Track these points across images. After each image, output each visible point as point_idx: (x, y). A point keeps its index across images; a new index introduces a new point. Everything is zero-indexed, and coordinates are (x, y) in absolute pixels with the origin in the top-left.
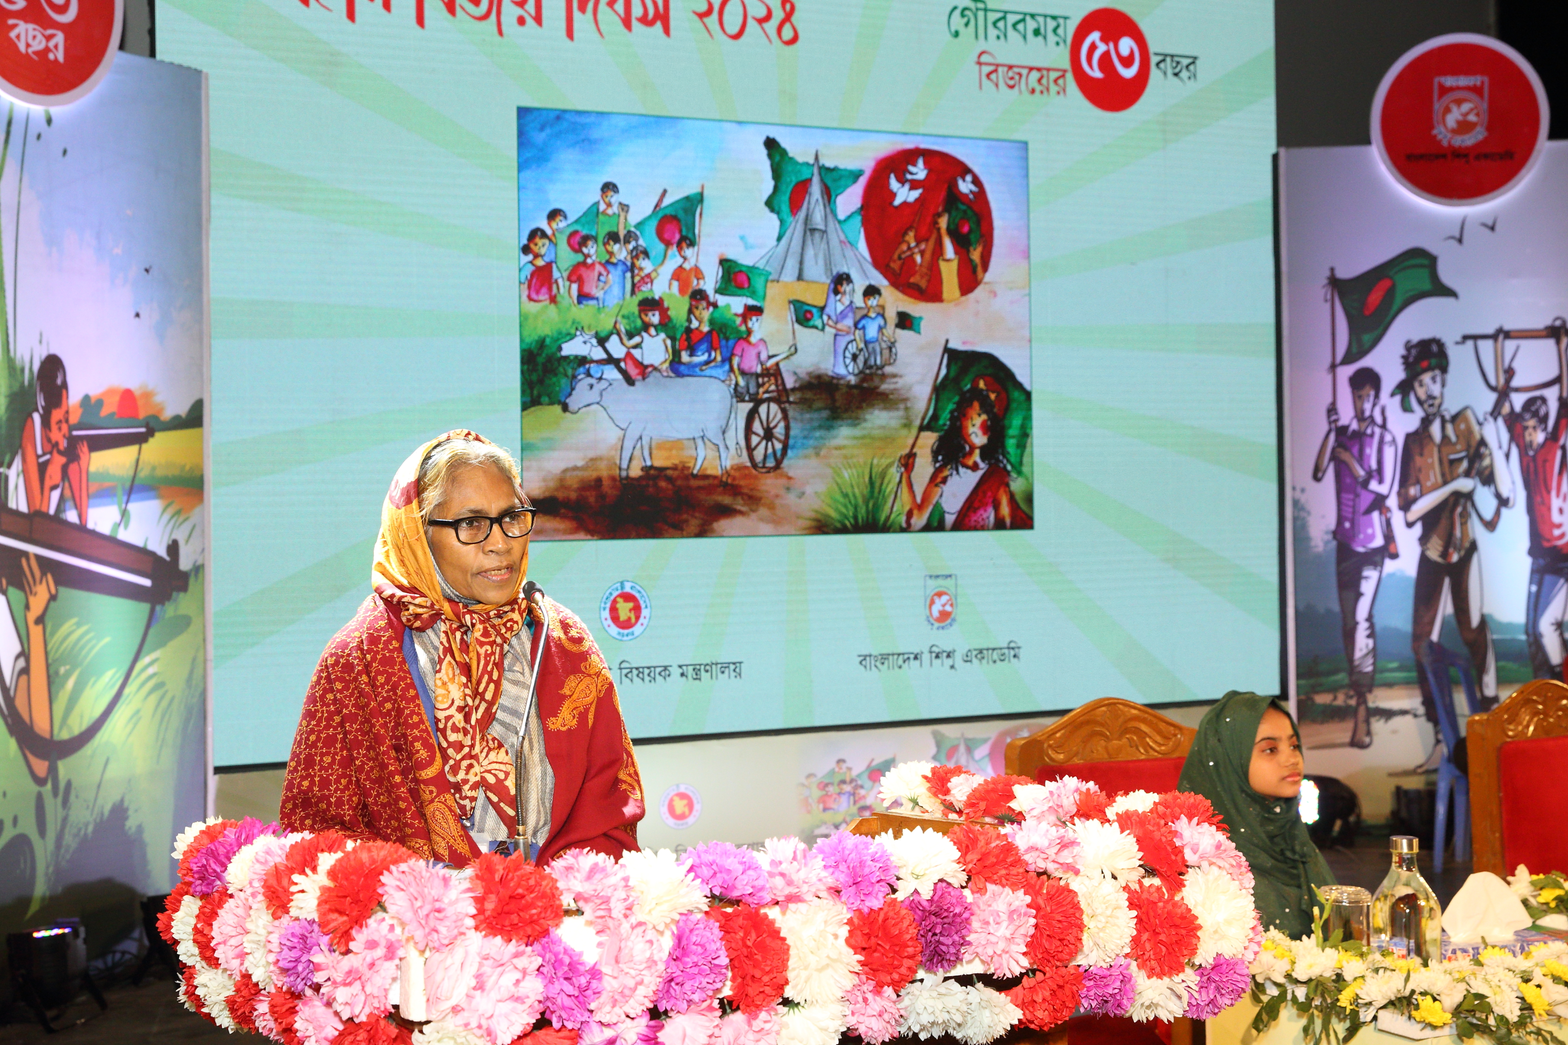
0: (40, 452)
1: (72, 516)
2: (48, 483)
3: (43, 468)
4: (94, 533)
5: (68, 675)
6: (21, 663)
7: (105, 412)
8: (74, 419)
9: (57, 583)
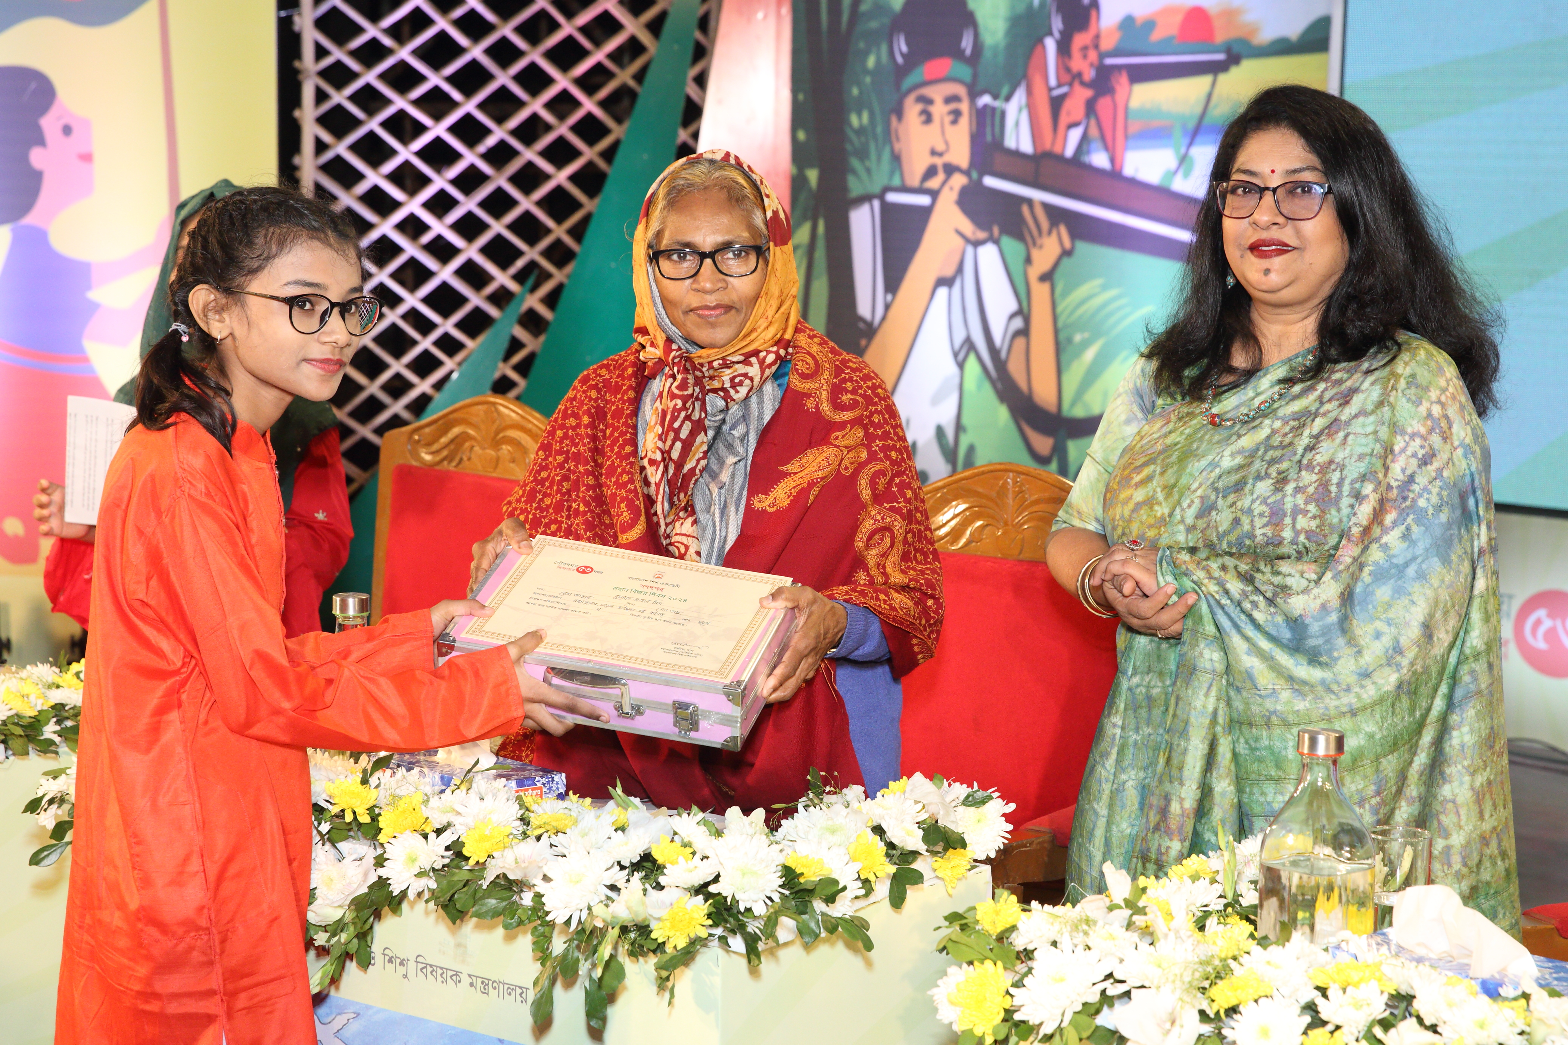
0: (1053, 82)
1: (1100, 159)
2: (1064, 120)
3: (1056, 104)
4: (1133, 182)
5: (1085, 344)
6: (1018, 323)
7: (1157, 35)
8: (1106, 44)
9: (1075, 235)
